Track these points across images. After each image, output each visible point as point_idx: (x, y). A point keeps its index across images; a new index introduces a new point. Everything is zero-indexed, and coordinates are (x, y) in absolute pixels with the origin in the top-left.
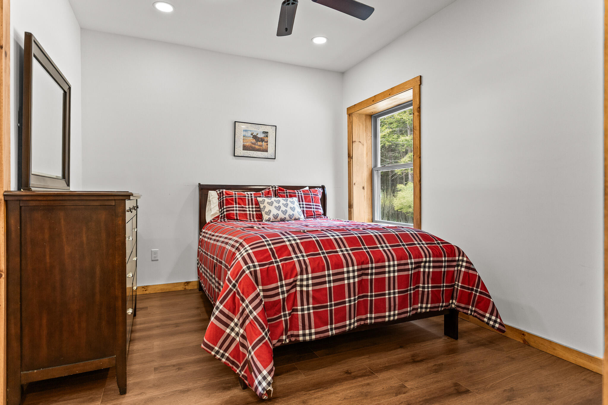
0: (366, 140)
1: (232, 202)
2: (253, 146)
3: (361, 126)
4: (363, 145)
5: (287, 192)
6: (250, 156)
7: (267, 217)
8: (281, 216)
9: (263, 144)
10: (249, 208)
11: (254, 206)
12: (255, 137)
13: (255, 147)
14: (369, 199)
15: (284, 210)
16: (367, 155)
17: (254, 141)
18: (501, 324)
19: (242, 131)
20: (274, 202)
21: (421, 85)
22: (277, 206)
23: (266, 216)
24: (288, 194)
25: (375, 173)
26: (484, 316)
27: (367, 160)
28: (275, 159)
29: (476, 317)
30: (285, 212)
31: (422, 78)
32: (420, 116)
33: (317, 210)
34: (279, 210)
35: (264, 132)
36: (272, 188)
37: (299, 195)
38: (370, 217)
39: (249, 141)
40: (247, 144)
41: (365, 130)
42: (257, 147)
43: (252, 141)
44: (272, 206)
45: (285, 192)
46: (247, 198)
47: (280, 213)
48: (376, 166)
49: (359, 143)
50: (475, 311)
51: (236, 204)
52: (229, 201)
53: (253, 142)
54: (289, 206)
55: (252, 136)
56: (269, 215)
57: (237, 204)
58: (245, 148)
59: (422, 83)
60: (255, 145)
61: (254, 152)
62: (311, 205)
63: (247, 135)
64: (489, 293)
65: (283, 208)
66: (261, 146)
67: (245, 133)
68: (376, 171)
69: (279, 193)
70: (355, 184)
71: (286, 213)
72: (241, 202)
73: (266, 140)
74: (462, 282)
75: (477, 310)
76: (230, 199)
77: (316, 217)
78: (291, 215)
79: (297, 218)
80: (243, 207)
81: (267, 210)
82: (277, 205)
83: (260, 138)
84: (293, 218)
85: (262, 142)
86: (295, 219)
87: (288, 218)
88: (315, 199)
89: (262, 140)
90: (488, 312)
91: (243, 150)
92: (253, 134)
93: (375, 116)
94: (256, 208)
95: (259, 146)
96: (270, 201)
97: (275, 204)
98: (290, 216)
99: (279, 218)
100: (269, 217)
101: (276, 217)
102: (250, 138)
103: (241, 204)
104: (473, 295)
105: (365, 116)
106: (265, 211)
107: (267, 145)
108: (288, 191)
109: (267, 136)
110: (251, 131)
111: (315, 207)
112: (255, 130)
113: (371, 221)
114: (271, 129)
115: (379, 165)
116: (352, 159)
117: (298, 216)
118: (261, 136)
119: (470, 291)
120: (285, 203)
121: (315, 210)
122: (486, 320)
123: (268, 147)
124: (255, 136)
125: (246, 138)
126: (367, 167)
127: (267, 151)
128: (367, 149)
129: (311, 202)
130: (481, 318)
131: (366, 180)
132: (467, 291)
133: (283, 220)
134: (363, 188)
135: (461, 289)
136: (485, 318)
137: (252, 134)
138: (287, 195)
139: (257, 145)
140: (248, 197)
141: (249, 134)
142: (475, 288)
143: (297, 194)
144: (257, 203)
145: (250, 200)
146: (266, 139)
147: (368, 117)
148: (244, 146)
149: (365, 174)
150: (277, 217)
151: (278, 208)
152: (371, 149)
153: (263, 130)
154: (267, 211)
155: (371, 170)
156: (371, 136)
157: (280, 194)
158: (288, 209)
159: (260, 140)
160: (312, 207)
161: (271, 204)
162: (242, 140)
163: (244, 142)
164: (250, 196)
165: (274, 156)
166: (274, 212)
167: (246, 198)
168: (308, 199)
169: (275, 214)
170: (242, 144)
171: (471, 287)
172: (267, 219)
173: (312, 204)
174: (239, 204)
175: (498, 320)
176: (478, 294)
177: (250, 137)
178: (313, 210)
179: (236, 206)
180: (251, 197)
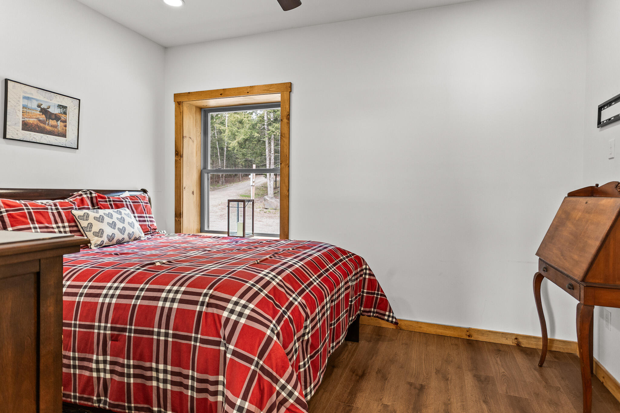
0: (196, 137)
1: (23, 219)
2: (42, 125)
3: (192, 119)
4: (193, 142)
5: (109, 199)
6: (35, 141)
7: (98, 241)
8: (119, 236)
9: (59, 125)
10: (58, 227)
11: (66, 224)
12: (44, 111)
13: (44, 128)
14: (198, 205)
15: (121, 228)
16: (197, 154)
17: (43, 117)
18: (393, 317)
19: (22, 98)
20: (104, 216)
21: (291, 93)
22: (111, 223)
23: (96, 238)
24: (112, 203)
25: (206, 175)
26: (385, 315)
27: (197, 159)
28: (77, 149)
29: (377, 317)
30: (122, 231)
31: (292, 84)
32: (289, 123)
33: (151, 223)
34: (114, 228)
35: (60, 106)
36: (86, 194)
37: (127, 204)
38: (199, 227)
39: (34, 117)
40: (31, 121)
41: (195, 125)
42: (48, 127)
43: (38, 116)
44: (102, 222)
45: (107, 200)
46: (51, 211)
47: (116, 232)
48: (205, 167)
49: (190, 139)
50: (377, 313)
51: (33, 223)
52: (17, 219)
53: (41, 119)
54: (126, 222)
55: (40, 109)
56: (101, 237)
57: (35, 222)
58: (26, 126)
59: (292, 90)
60: (45, 123)
61: (42, 135)
62: (144, 217)
63: (29, 105)
64: (384, 293)
65: (120, 225)
66: (56, 127)
67: (26, 102)
68: (206, 174)
69: (99, 201)
70: (185, 188)
71: (124, 231)
72: (42, 219)
73: (63, 119)
74: (367, 288)
75: (379, 311)
76: (18, 215)
77: (153, 233)
78: (131, 233)
79: (137, 237)
80: (47, 227)
81: (95, 229)
82: (111, 221)
83: (54, 114)
84: (133, 238)
85: (57, 121)
86: (135, 239)
87: (127, 238)
88: (147, 209)
89: (57, 118)
90: (387, 310)
91: (23, 129)
92: (42, 107)
93: (205, 110)
94: (70, 227)
95: (51, 126)
96: (98, 215)
97: (107, 220)
98: (129, 235)
99: (115, 241)
100: (101, 239)
101: (111, 238)
102: (35, 112)
103: (44, 222)
104: (375, 299)
105: (195, 108)
106: (92, 232)
107: (65, 126)
108: (111, 199)
109: (65, 113)
110: (37, 100)
111: (149, 219)
112: (45, 100)
113: (200, 232)
114: (72, 104)
115: (209, 168)
116: (182, 158)
117: (139, 234)
118: (54, 110)
119: (373, 296)
120: (119, 216)
121: (150, 223)
122: (386, 318)
123: (66, 130)
124: (44, 109)
125: (28, 111)
126: (197, 168)
127: (64, 136)
128: (197, 147)
129: (144, 214)
130: (382, 317)
131: (195, 183)
132: (371, 295)
133: (120, 243)
134: (193, 193)
135: (367, 295)
136: (385, 316)
137: (39, 106)
138: (111, 205)
139: (48, 124)
140: (52, 209)
141: (34, 105)
142: (376, 292)
143: (124, 203)
144: (72, 220)
145: (56, 215)
146: (63, 117)
147: (198, 110)
148: (25, 123)
149: (195, 176)
150: (113, 239)
151: (113, 225)
152: (200, 148)
153: (58, 102)
154: (98, 231)
155: (200, 172)
156: (200, 132)
157: (100, 204)
158: (126, 225)
159: (53, 117)
160: (146, 219)
161: (100, 219)
162: (21, 114)
163: (25, 116)
164: (53, 207)
165: (76, 145)
166: (108, 231)
167: (48, 212)
168: (139, 209)
169: (111, 235)
170: (21, 120)
171: (373, 292)
172: (99, 243)
173: (145, 215)
174: (39, 222)
175: (391, 314)
176: (379, 297)
177: (37, 110)
178: (147, 223)
179: (34, 225)
180: (57, 209)
